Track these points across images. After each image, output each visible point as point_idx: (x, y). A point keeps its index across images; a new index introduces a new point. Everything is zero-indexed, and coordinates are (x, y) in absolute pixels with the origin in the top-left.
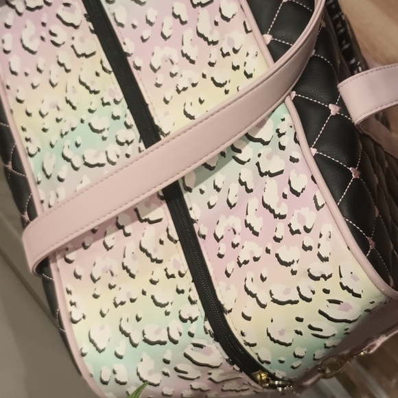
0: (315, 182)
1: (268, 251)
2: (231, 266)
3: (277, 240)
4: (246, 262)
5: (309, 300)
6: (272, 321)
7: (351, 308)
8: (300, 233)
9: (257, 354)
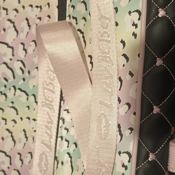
1: (23, 7)
2: (45, 8)
3: (16, 10)
4: (37, 7)
8: (3, 8)
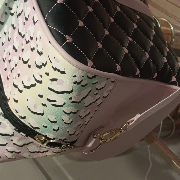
0: (35, 10)
5: (40, 82)
6: (27, 100)
7: (64, 82)
9: (29, 123)
